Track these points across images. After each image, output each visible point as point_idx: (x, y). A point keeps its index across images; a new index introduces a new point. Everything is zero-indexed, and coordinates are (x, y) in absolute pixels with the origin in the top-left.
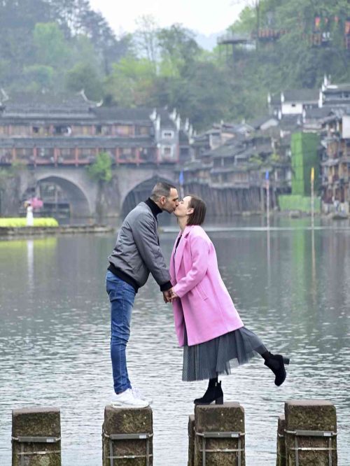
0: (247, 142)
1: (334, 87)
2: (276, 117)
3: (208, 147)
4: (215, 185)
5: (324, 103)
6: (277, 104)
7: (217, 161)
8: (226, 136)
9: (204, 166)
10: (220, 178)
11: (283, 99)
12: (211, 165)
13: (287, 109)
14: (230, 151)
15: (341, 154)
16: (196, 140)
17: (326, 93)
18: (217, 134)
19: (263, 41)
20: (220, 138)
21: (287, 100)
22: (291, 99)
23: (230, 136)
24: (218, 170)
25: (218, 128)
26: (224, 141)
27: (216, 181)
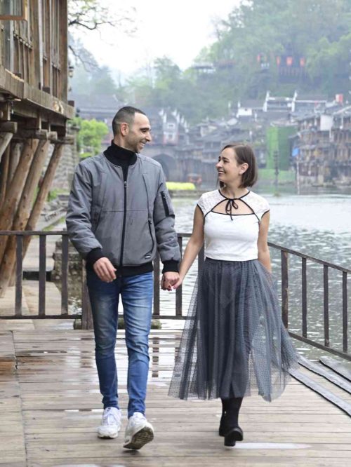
0: (227, 132)
1: (273, 99)
2: (235, 117)
3: (199, 135)
4: (207, 161)
5: (268, 109)
6: (235, 109)
7: (208, 144)
8: (212, 128)
9: (197, 147)
10: (210, 156)
11: (239, 105)
12: (203, 147)
13: (242, 112)
14: (216, 138)
15: (318, 142)
16: (191, 130)
17: (270, 102)
18: (206, 127)
19: (222, 67)
20: (208, 129)
21: (242, 106)
22: (244, 106)
23: (214, 128)
24: (208, 150)
25: (205, 123)
26: (210, 131)
27: (207, 158)
